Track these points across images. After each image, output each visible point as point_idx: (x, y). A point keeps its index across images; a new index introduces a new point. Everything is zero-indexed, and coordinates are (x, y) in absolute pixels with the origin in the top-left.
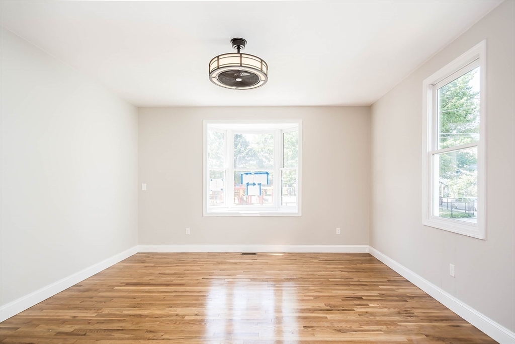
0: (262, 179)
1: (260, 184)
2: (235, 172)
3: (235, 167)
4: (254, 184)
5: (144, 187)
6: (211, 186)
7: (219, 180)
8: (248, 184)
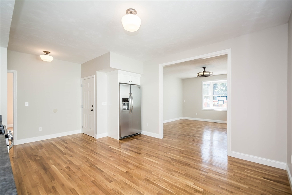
0: (225, 98)
1: (223, 100)
2: (214, 96)
3: (214, 95)
4: (221, 100)
5: (184, 101)
6: (205, 101)
7: (207, 99)
8: (218, 100)
